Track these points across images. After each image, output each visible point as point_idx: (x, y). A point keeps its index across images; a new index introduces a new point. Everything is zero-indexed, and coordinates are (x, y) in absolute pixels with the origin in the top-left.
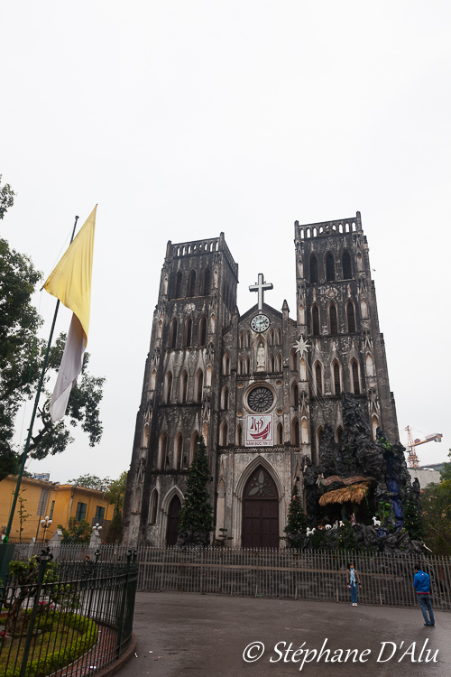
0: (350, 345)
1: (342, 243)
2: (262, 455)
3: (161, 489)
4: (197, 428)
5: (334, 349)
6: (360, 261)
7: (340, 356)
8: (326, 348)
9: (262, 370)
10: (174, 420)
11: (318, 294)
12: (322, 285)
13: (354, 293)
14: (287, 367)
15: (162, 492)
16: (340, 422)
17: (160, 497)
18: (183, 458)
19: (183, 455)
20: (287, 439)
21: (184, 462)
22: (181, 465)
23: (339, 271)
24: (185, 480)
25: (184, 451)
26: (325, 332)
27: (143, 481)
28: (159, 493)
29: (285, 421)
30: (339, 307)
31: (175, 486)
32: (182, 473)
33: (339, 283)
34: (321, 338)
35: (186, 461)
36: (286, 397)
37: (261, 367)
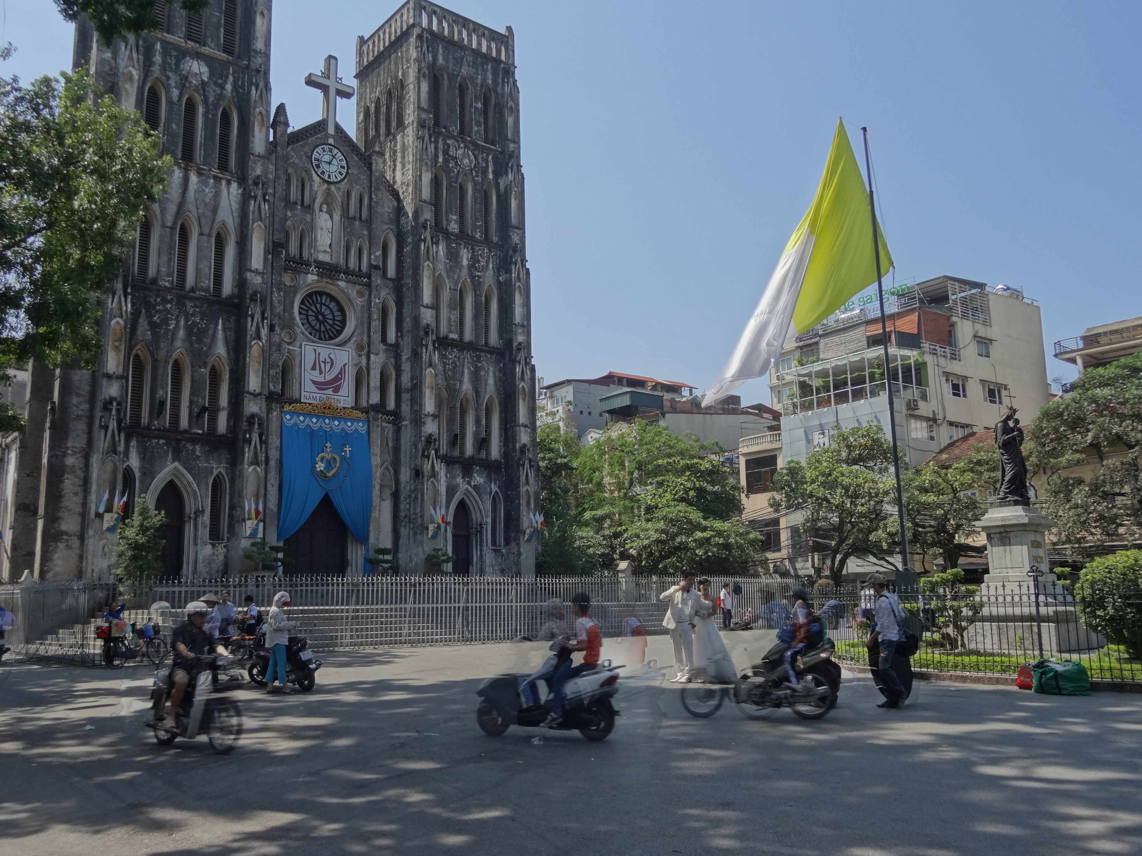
0: (487, 262)
1: (485, 71)
3: (142, 468)
4: (221, 349)
5: (465, 262)
6: (510, 120)
7: (472, 277)
8: (453, 256)
9: (328, 258)
10: (166, 321)
11: (446, 152)
12: (453, 137)
13: (497, 175)
14: (377, 267)
15: (144, 474)
16: (466, 386)
17: (141, 482)
18: (190, 407)
19: (191, 402)
20: (375, 398)
21: (196, 417)
22: (184, 422)
23: (478, 124)
24: (198, 453)
25: (192, 394)
26: (454, 227)
27: (121, 448)
28: (137, 474)
29: (372, 366)
30: (474, 189)
31: (176, 464)
32: (195, 440)
33: (477, 146)
34: (447, 234)
35: (200, 416)
36: (376, 324)
37: (325, 252)
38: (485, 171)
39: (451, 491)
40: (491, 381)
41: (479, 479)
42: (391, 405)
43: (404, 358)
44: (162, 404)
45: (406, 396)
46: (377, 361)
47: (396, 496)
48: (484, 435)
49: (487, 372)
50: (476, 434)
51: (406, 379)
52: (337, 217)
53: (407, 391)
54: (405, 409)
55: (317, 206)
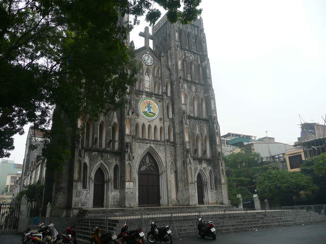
0: (201, 90)
1: (195, 30)
2: (152, 145)
3: (89, 163)
4: (116, 120)
5: (194, 90)
6: (204, 45)
7: (196, 95)
8: (190, 88)
9: (148, 90)
11: (185, 55)
12: (187, 50)
13: (201, 62)
14: (165, 93)
15: (90, 165)
16: (198, 132)
17: (90, 168)
18: (106, 141)
19: (106, 138)
20: (167, 138)
21: (108, 144)
22: (104, 146)
23: (194, 46)
24: (109, 157)
25: (106, 136)
26: (189, 79)
27: (83, 155)
28: (88, 165)
29: (165, 126)
30: (194, 66)
31: (102, 161)
32: (107, 152)
33: (194, 53)
34: (187, 81)
35: (109, 144)
36: (165, 111)
37: (148, 88)
38: (197, 61)
39: (196, 170)
40: (205, 130)
41: (204, 165)
42: (172, 139)
43: (176, 123)
44: (96, 139)
45: (177, 136)
46: (167, 124)
47: (176, 172)
48: (204, 149)
49: (204, 127)
50: (202, 149)
51: (177, 130)
52: (151, 76)
53: (178, 134)
54: (178, 141)
55: (144, 73)
